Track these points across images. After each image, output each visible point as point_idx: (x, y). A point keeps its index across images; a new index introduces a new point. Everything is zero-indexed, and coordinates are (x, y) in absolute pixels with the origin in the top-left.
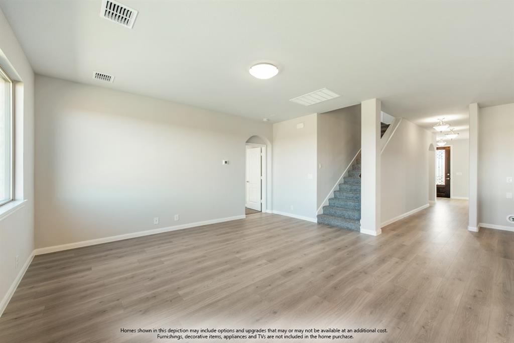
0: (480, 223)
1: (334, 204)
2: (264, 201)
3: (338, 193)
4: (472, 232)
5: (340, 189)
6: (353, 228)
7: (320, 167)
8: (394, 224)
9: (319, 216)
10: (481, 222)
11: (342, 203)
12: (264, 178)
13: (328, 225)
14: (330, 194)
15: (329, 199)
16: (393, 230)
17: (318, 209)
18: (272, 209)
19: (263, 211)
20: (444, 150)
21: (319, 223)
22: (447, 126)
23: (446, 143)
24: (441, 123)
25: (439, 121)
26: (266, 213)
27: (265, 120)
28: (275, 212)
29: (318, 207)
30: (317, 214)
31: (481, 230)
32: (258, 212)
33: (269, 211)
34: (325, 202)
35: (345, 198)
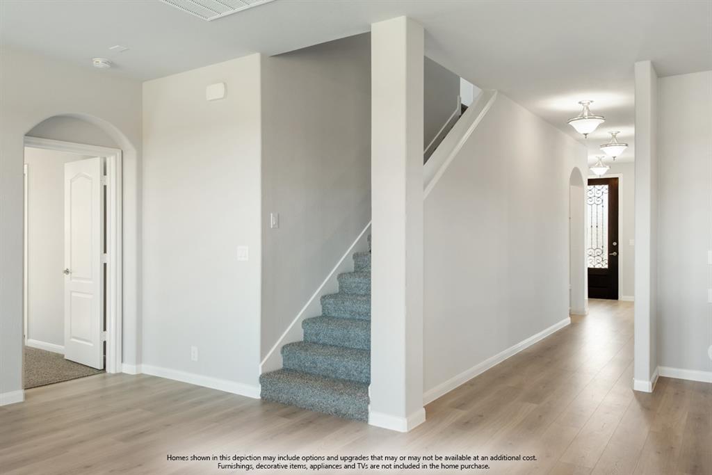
0: (659, 367)
1: (317, 335)
2: (112, 336)
3: (331, 301)
4: (638, 394)
5: (341, 287)
6: (350, 412)
7: (273, 222)
8: (471, 383)
9: (266, 379)
10: (661, 365)
11: (338, 333)
12: (112, 258)
13: (290, 404)
14: (311, 305)
15: (305, 323)
16: (460, 406)
17: (262, 356)
18: (139, 360)
19: (111, 369)
20: (607, 186)
21: (265, 400)
22: (598, 122)
23: (608, 168)
24: (586, 114)
25: (580, 107)
26: (121, 374)
27: (99, 62)
28: (148, 369)
29: (264, 350)
30: (260, 373)
31: (661, 383)
32: (92, 371)
33: (129, 369)
34: (292, 331)
35: (348, 316)
